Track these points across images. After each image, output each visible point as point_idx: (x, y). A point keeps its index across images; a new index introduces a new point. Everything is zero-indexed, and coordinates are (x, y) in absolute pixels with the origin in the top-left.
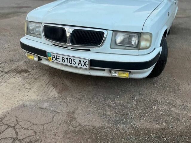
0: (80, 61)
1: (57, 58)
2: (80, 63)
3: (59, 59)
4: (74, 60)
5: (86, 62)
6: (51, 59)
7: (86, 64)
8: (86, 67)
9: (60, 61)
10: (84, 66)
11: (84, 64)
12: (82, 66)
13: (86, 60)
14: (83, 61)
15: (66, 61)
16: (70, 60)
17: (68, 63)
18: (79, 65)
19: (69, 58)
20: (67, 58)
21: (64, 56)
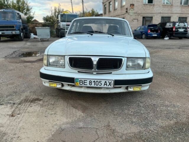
0: (106, 82)
1: (84, 82)
2: (106, 84)
3: (86, 83)
4: (100, 82)
5: (111, 82)
6: (78, 84)
7: (111, 84)
8: (111, 86)
9: (87, 85)
10: (108, 86)
11: (109, 84)
12: (107, 86)
13: (111, 81)
14: (109, 82)
15: (93, 83)
16: (97, 82)
17: (94, 85)
18: (104, 86)
19: (96, 81)
20: (94, 81)
21: (91, 80)
